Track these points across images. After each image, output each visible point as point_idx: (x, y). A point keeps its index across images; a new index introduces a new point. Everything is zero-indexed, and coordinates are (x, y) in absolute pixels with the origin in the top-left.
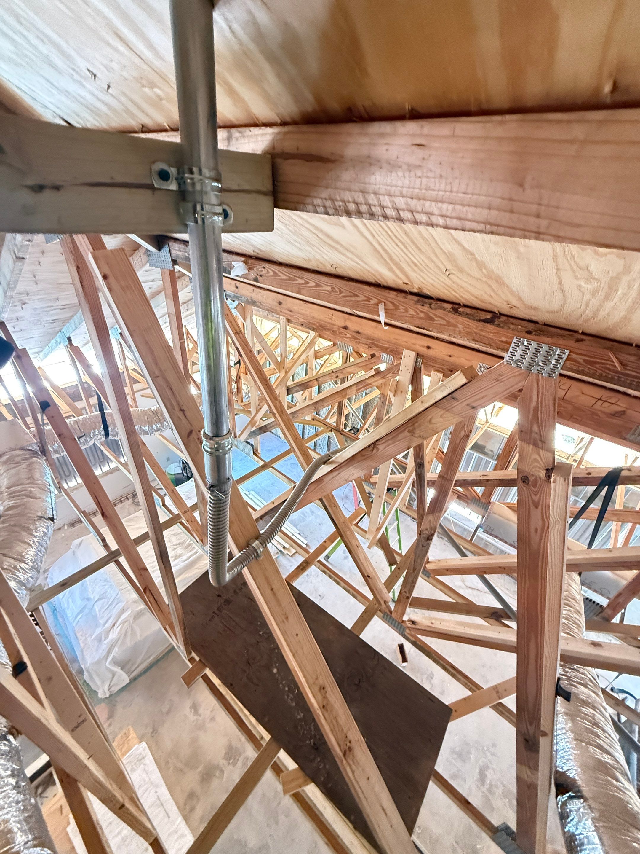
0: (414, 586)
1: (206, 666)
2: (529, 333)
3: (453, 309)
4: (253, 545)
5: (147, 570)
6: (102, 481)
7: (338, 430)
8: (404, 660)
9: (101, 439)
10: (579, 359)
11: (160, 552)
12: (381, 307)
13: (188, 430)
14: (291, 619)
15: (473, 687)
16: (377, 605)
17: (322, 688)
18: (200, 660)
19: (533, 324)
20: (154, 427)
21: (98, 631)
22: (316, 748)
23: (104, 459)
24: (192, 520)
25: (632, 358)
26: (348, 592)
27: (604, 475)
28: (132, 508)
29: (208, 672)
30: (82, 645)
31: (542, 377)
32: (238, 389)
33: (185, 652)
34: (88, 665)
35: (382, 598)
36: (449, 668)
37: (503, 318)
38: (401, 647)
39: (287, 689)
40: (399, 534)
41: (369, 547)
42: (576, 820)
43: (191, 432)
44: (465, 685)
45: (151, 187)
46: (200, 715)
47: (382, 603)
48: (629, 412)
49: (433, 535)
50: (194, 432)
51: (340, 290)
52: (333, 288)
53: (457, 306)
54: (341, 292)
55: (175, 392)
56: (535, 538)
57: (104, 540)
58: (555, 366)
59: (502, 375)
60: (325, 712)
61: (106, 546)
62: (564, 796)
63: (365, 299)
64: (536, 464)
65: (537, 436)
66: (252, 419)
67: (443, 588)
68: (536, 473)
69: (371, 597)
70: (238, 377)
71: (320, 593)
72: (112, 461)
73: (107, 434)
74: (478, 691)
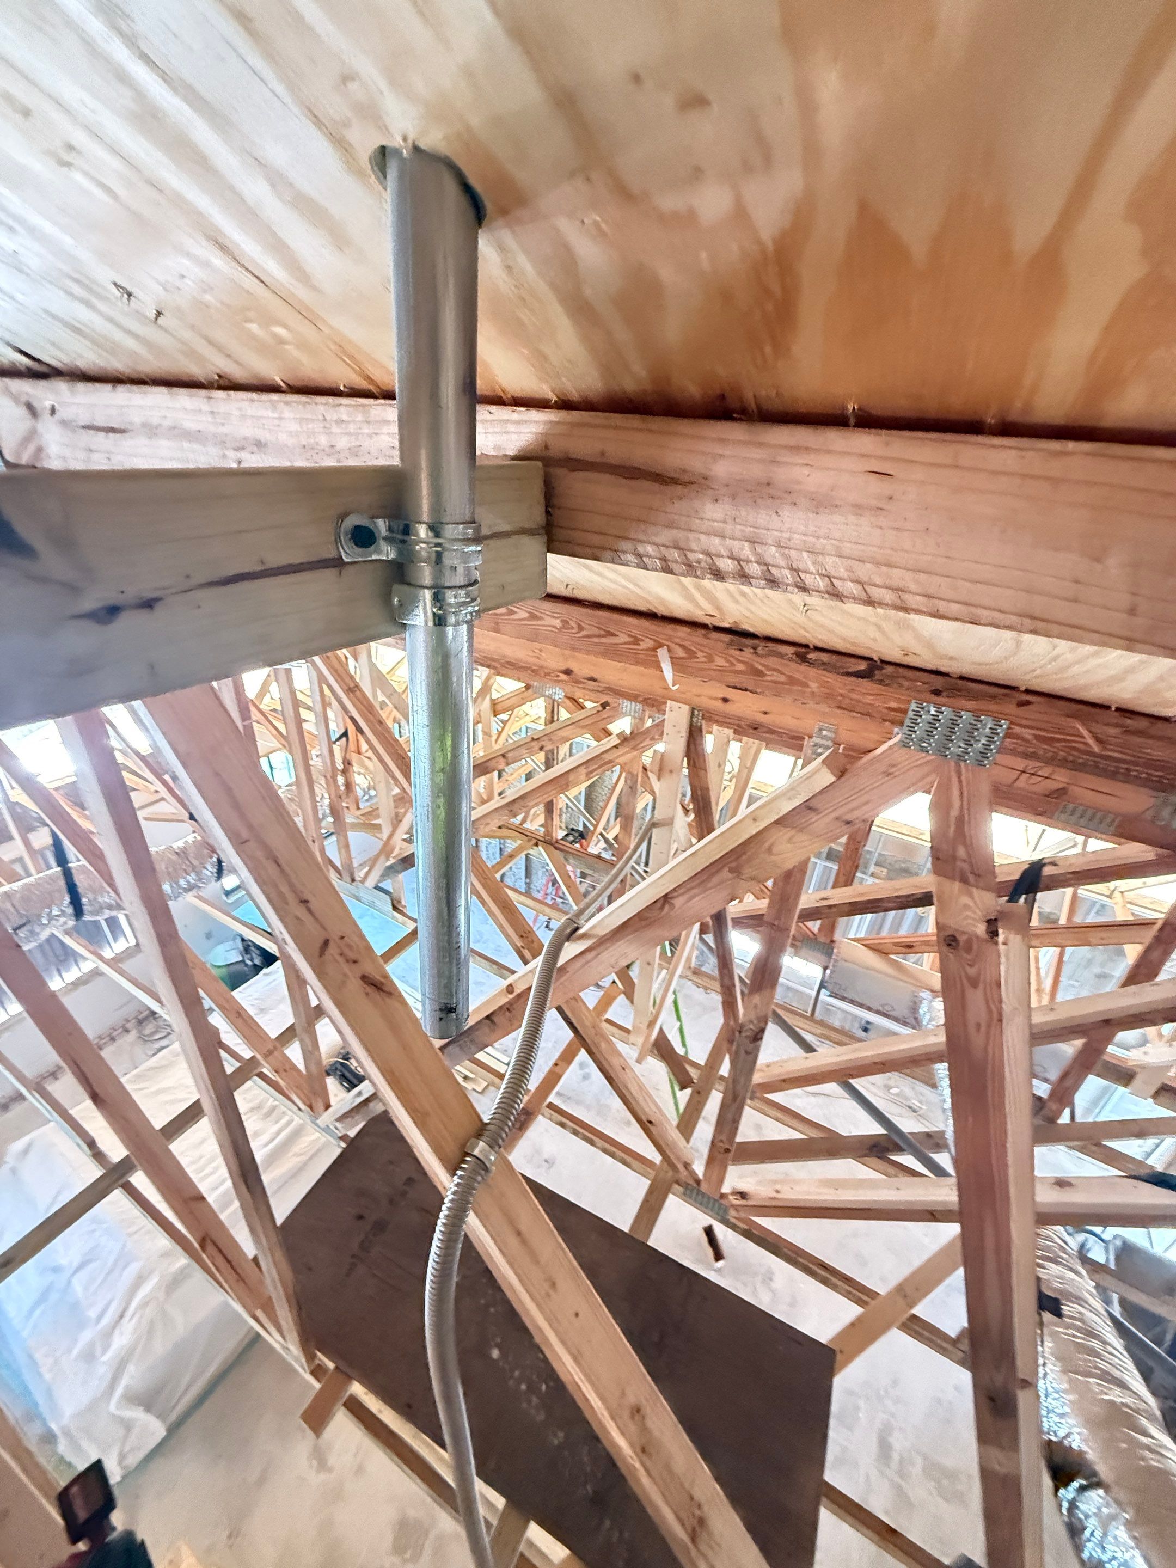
0: (737, 1129)
1: (350, 1378)
2: (937, 693)
3: (797, 654)
4: (476, 1152)
5: (202, 1198)
6: (68, 1002)
7: (549, 842)
8: (718, 1256)
9: (65, 923)
10: (1027, 733)
11: (241, 1165)
12: (663, 654)
13: (320, 942)
14: (560, 1284)
15: (865, 1298)
16: (670, 1173)
17: (637, 1411)
18: (337, 1368)
19: (940, 678)
20: (182, 882)
21: (87, 1336)
22: (599, 1501)
23: (65, 957)
24: (286, 1067)
25: (1113, 731)
26: (612, 1155)
27: (1016, 876)
28: (139, 1050)
29: (357, 1389)
30: (48, 1376)
31: (966, 765)
32: (349, 786)
33: (303, 1360)
34: (65, 1421)
35: (679, 1159)
36: (814, 1268)
37: (889, 669)
38: (709, 1231)
39: (523, 1387)
40: (679, 1018)
41: (639, 1061)
42: (1098, 1534)
43: (326, 943)
44: (847, 1295)
45: (337, 563)
46: (330, 1470)
47: (680, 1167)
48: (1075, 790)
49: (762, 1030)
50: (331, 944)
51: (579, 625)
52: (565, 622)
53: (803, 650)
54: (581, 628)
55: (286, 868)
56: (978, 1040)
57: (92, 1144)
58: (987, 747)
59: (894, 766)
60: (644, 1458)
61: (98, 1156)
62: (1070, 1488)
63: (631, 639)
64: (969, 913)
65: (966, 866)
66: (387, 843)
67: (780, 1115)
68: (971, 929)
69: (657, 1158)
70: (347, 763)
71: (546, 1157)
72: (85, 959)
73: (78, 911)
74: (873, 1303)
